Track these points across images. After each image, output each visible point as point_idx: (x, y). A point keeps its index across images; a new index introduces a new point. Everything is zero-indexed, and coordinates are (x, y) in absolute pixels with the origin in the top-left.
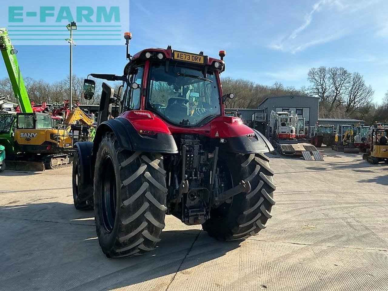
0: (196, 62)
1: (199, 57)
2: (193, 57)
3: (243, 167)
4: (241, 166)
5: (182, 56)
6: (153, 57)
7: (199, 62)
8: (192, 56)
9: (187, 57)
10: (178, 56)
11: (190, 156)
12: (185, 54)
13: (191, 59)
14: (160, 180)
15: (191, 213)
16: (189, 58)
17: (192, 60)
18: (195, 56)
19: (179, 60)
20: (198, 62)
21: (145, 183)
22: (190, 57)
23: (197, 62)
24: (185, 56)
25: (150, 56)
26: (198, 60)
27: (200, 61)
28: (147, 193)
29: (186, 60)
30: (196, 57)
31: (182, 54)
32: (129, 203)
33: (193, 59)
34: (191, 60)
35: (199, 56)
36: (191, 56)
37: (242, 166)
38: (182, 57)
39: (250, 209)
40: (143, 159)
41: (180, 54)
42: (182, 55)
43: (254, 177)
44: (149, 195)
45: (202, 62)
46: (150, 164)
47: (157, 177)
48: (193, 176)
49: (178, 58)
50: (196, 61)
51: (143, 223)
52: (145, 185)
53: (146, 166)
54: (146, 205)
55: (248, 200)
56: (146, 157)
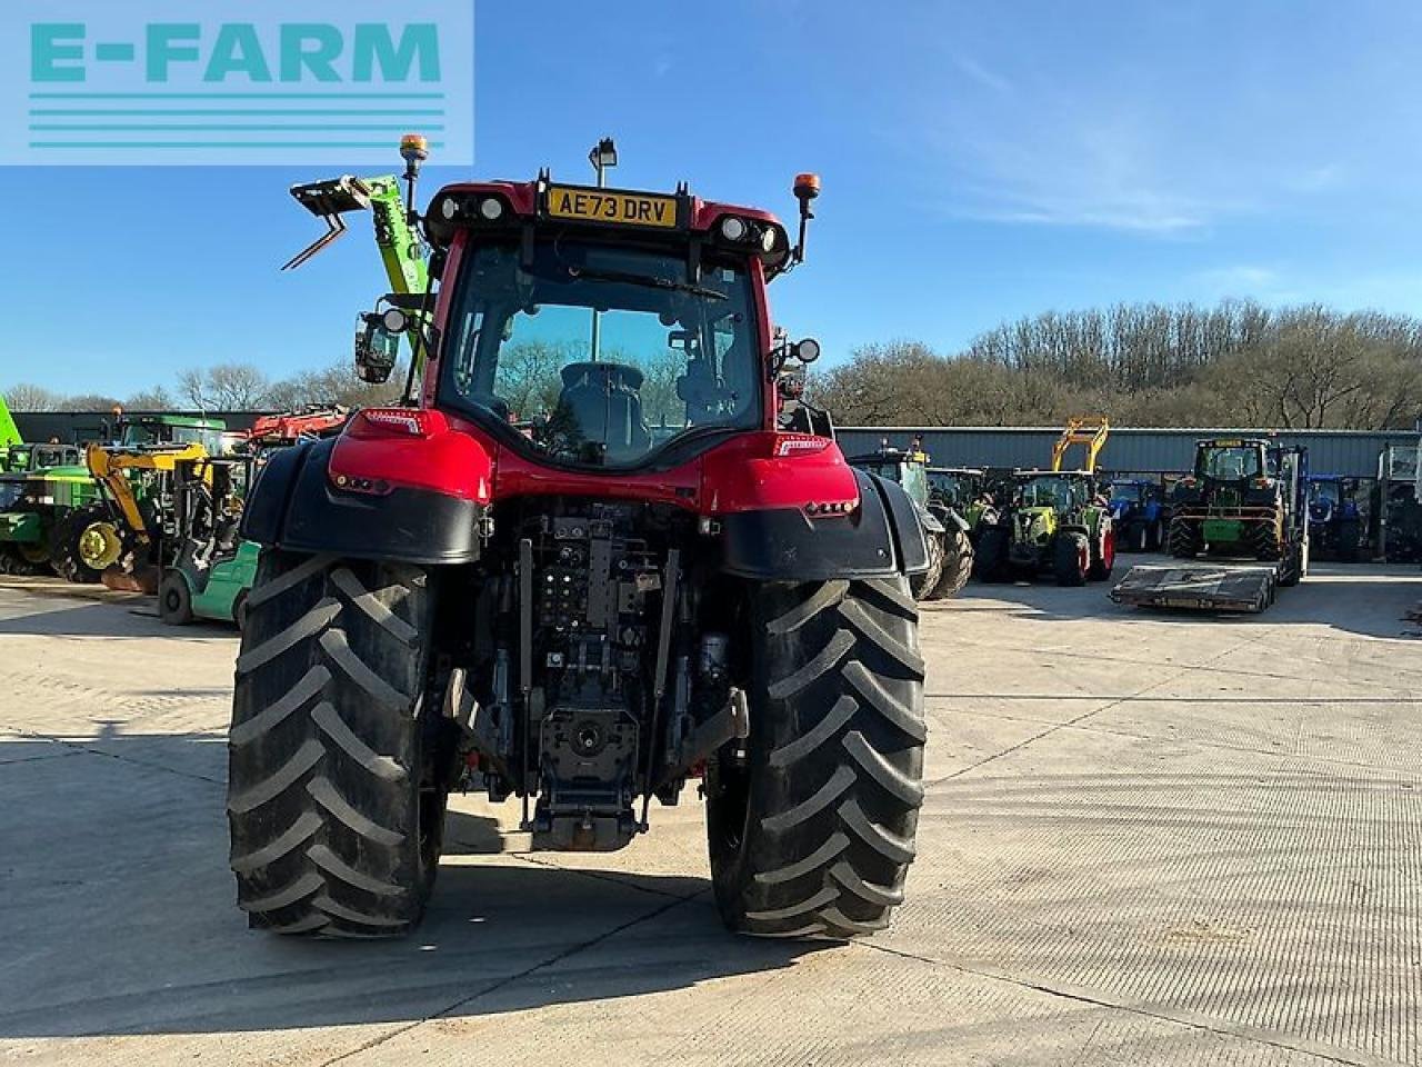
0: (644, 221)
1: (656, 205)
2: (631, 205)
3: (773, 634)
4: (767, 630)
5: (583, 204)
6: (467, 215)
7: (659, 223)
8: (627, 202)
9: (606, 207)
10: (566, 204)
11: (558, 579)
12: (597, 194)
13: (623, 213)
14: (384, 664)
15: (557, 802)
16: (613, 207)
17: (626, 216)
18: (637, 200)
19: (570, 218)
20: (653, 221)
21: (315, 669)
22: (617, 208)
23: (649, 222)
24: (596, 201)
25: (455, 212)
26: (649, 214)
27: (659, 219)
28: (317, 707)
29: (601, 216)
30: (642, 203)
31: (585, 197)
32: (250, 738)
33: (631, 213)
34: (619, 218)
35: (656, 200)
36: (620, 200)
37: (770, 631)
38: (580, 208)
39: (789, 812)
40: (334, 583)
41: (572, 194)
42: (580, 200)
43: (812, 678)
44: (325, 716)
45: (669, 220)
46: (355, 600)
47: (375, 649)
48: (582, 658)
49: (566, 211)
50: (640, 218)
51: (304, 814)
52: (317, 677)
53: (339, 606)
54: (312, 751)
55: (782, 772)
56: (352, 576)
